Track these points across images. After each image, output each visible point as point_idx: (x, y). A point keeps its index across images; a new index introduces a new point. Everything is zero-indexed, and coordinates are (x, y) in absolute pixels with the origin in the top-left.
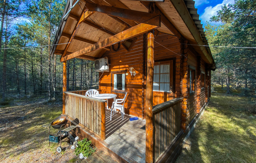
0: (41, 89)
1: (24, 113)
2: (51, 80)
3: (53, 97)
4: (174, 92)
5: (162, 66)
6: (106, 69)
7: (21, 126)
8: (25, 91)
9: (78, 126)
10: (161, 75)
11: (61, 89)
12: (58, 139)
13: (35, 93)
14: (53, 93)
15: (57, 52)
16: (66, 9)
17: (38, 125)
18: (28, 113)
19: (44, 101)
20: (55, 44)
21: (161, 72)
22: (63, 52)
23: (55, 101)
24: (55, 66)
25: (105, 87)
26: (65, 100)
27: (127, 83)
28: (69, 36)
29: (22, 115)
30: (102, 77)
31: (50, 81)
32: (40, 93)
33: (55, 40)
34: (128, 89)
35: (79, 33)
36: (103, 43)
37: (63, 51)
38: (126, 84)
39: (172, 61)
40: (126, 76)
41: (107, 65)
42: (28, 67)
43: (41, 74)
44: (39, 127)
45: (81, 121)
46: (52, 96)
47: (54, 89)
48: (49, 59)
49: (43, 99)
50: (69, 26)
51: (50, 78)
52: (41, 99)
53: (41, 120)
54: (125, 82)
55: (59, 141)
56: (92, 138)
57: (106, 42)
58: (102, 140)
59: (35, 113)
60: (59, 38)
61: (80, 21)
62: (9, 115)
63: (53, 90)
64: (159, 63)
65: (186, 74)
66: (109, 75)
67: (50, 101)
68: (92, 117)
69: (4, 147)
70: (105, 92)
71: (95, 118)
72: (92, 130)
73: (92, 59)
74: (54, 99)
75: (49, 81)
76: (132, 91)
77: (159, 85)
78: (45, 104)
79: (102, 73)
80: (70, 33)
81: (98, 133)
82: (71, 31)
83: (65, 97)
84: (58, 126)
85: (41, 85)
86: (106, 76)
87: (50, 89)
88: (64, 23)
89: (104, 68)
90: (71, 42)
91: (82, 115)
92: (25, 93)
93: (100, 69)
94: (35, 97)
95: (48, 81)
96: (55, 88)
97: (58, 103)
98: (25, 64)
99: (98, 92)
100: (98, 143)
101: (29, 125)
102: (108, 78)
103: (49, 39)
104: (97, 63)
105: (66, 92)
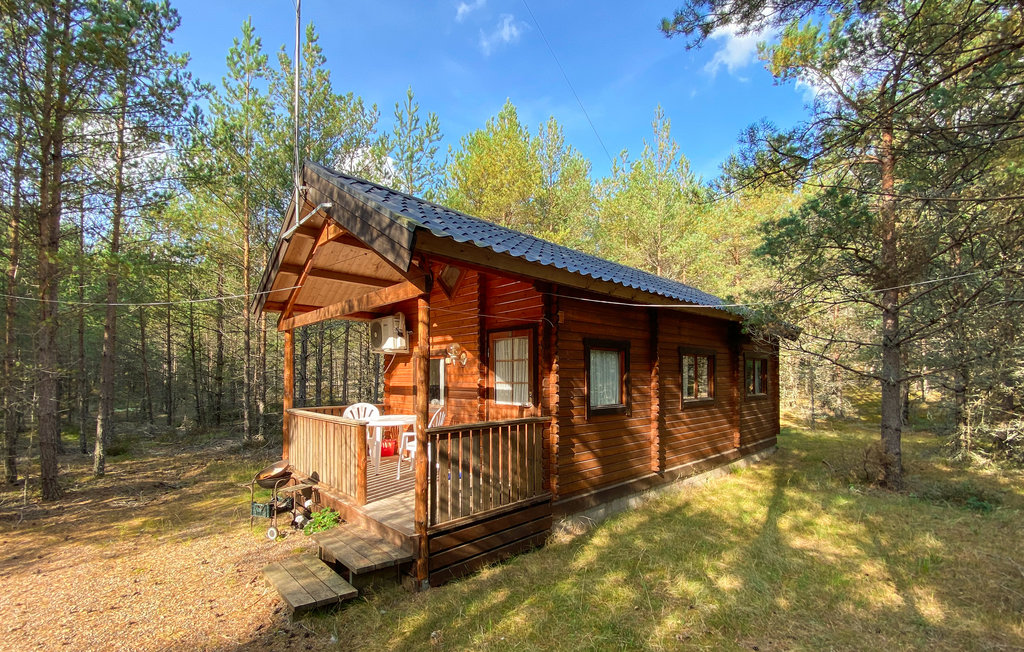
0: (218, 409)
1: (178, 475)
2: (250, 377)
3: (257, 433)
4: (536, 404)
5: (516, 340)
6: (398, 346)
7: (180, 499)
8: (170, 414)
9: (315, 486)
10: (515, 363)
11: (280, 407)
12: (271, 510)
13: (199, 420)
14: (258, 419)
15: (268, 308)
16: (286, 224)
17: (221, 497)
18: (188, 474)
19: (230, 443)
20: (265, 289)
21: (515, 358)
22: (285, 307)
23: (264, 444)
24: (265, 332)
25: (400, 397)
26: (288, 430)
27: (450, 386)
28: (298, 269)
29: (172, 479)
30: (393, 368)
31: (249, 380)
32: (218, 419)
33: (265, 281)
34: (453, 401)
35: (321, 261)
36: (360, 301)
37: (286, 303)
38: (447, 389)
39: (532, 330)
40: (446, 365)
41: (401, 335)
42: (179, 337)
43: (220, 356)
44: (223, 501)
45: (323, 477)
46: (253, 430)
47: (261, 406)
48: (246, 312)
49: (227, 438)
50: (298, 249)
51: (248, 373)
52: (221, 438)
53: (226, 489)
54: (446, 382)
55: (271, 515)
56: (340, 505)
57: (365, 300)
58: (359, 504)
59: (208, 473)
60: (273, 276)
61: (320, 242)
62: (138, 479)
63: (258, 410)
64: (510, 333)
65: (555, 361)
66: (409, 361)
67: (247, 446)
68: (344, 461)
69: (149, 533)
70: (402, 412)
71: (348, 463)
72: (344, 490)
73: (365, 317)
74: (260, 437)
75: (246, 381)
76: (460, 406)
77: (510, 388)
78: (234, 451)
79: (392, 356)
80: (299, 263)
81: (353, 494)
82: (302, 259)
83: (289, 424)
84: (270, 482)
85: (219, 395)
86: (402, 365)
87: (249, 407)
88: (286, 244)
89: (393, 344)
90: (301, 285)
91: (324, 462)
92: (169, 421)
93: (384, 347)
94: (202, 433)
95: (241, 383)
96: (264, 402)
97: (272, 451)
98: (169, 326)
99: (376, 411)
100: (352, 511)
101: (199, 497)
102: (406, 371)
103: (246, 248)
104: (377, 329)
105: (292, 410)
